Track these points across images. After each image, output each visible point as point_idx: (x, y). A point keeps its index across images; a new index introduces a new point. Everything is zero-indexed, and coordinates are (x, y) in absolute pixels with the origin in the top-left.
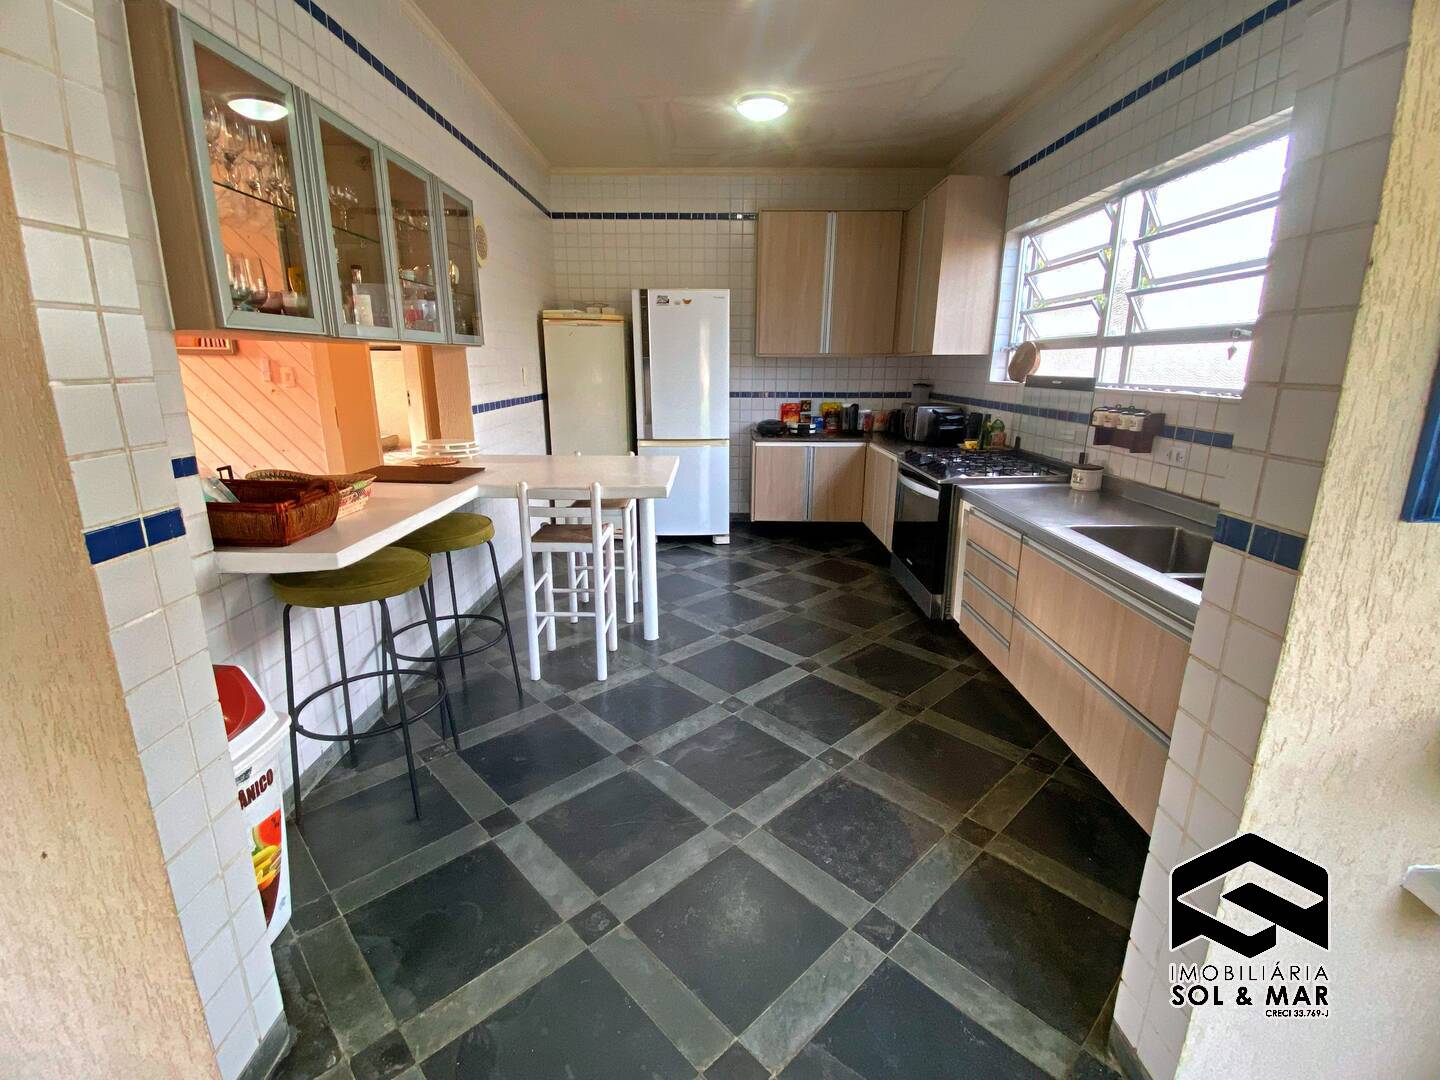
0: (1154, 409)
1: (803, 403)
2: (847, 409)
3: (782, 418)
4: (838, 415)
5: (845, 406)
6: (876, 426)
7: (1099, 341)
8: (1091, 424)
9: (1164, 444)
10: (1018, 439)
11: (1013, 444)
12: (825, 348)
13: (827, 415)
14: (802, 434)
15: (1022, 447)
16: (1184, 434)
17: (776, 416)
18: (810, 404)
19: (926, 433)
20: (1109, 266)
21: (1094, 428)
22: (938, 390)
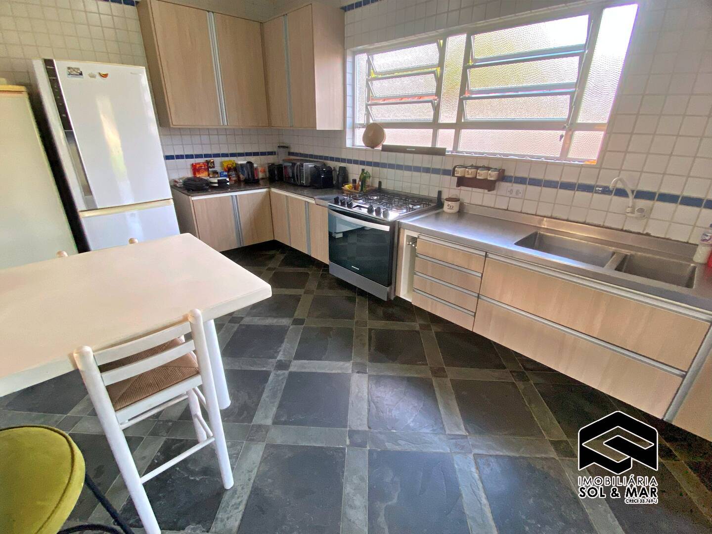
0: (497, 165)
1: (208, 162)
2: (242, 165)
3: (194, 174)
4: (236, 169)
5: (240, 162)
6: (261, 175)
7: (435, 125)
8: (453, 175)
9: (504, 186)
10: (380, 183)
11: (377, 185)
12: (224, 122)
13: (229, 170)
14: (222, 187)
15: (383, 187)
16: (521, 181)
17: (189, 174)
18: (213, 162)
19: (309, 181)
20: (439, 80)
21: (456, 178)
22: (292, 151)
